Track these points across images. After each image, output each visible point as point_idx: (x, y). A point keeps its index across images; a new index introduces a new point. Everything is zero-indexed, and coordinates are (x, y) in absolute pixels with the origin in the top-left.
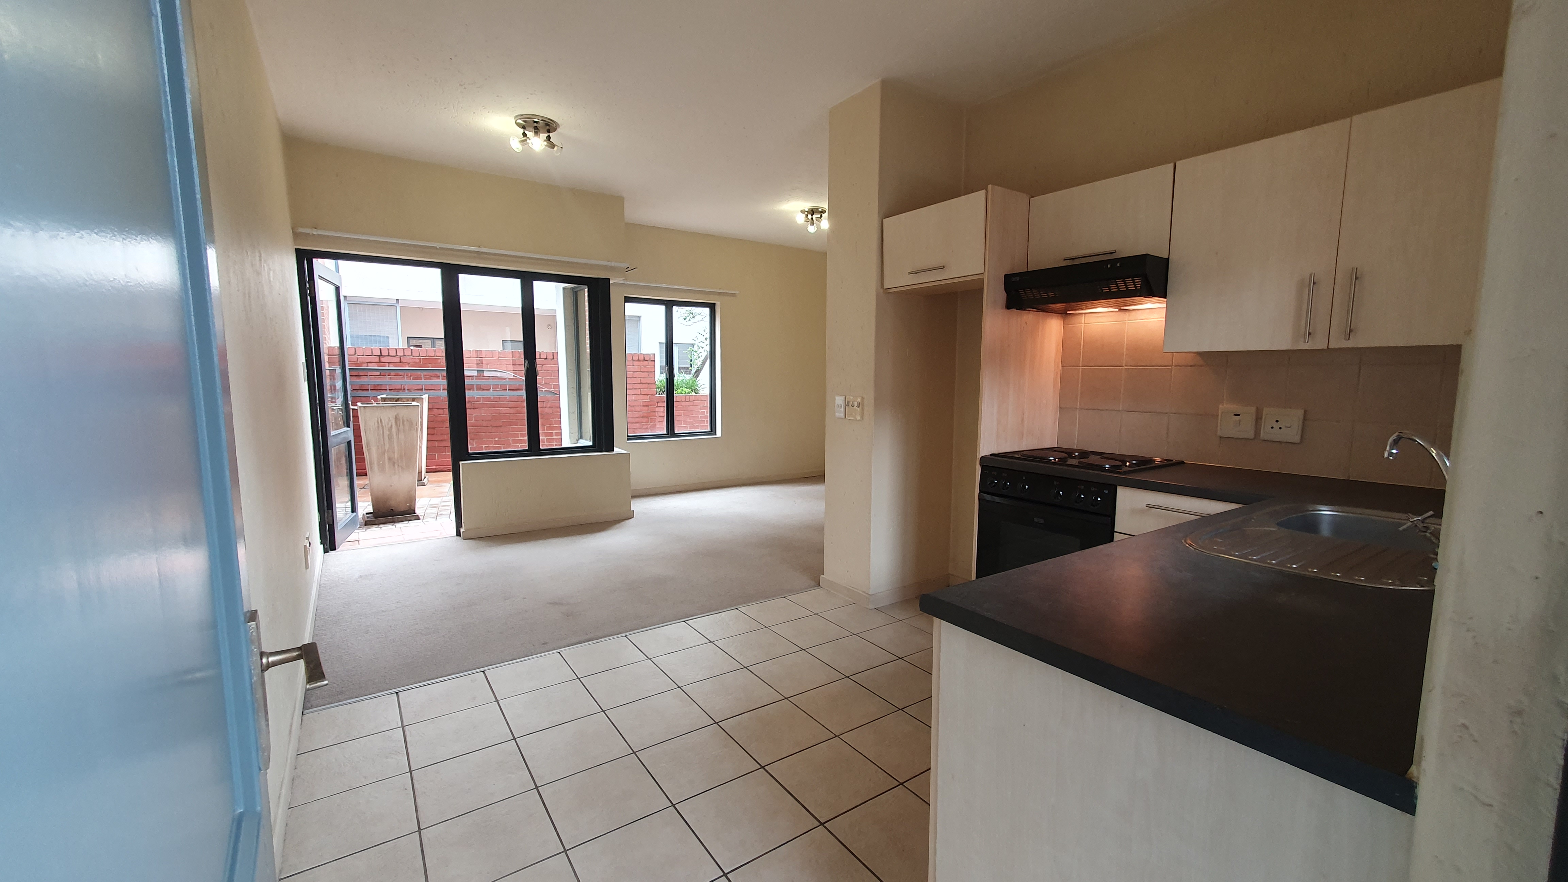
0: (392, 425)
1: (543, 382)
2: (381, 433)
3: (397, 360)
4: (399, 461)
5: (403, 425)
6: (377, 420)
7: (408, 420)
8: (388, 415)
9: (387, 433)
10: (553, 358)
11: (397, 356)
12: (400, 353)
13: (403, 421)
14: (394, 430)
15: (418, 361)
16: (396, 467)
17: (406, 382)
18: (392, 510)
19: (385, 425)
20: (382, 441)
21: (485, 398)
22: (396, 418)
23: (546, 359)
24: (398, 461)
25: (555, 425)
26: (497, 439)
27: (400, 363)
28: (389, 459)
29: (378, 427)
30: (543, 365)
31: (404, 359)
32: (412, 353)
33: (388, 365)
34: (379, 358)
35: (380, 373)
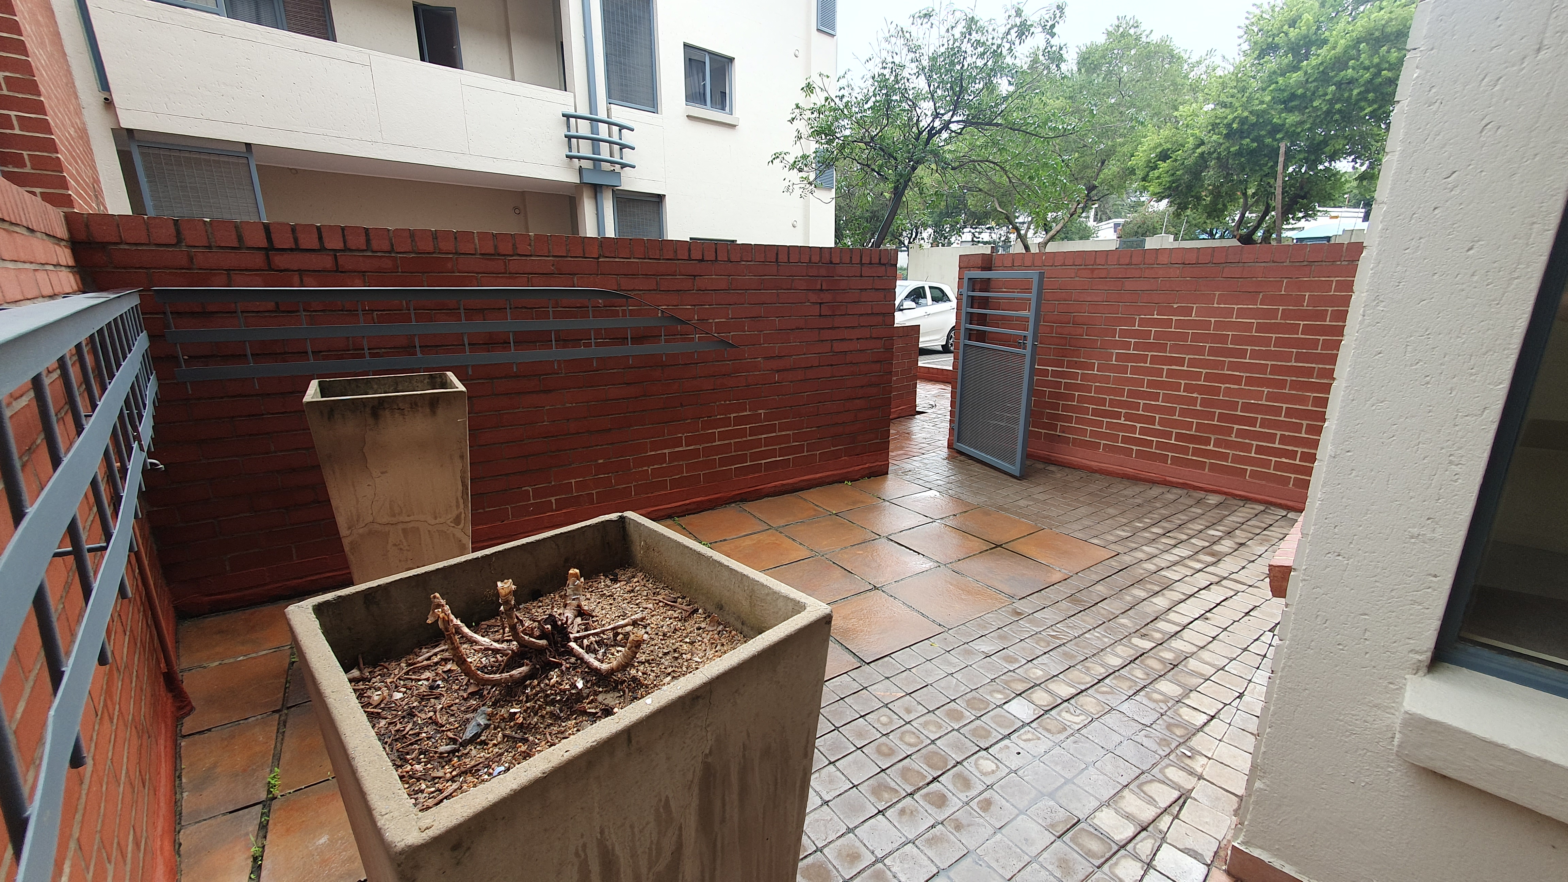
1: (696, 318)
3: (327, 262)
11: (322, 249)
23: (702, 260)
30: (695, 276)
31: (346, 260)
33: (296, 279)
34: (268, 257)
35: (277, 304)
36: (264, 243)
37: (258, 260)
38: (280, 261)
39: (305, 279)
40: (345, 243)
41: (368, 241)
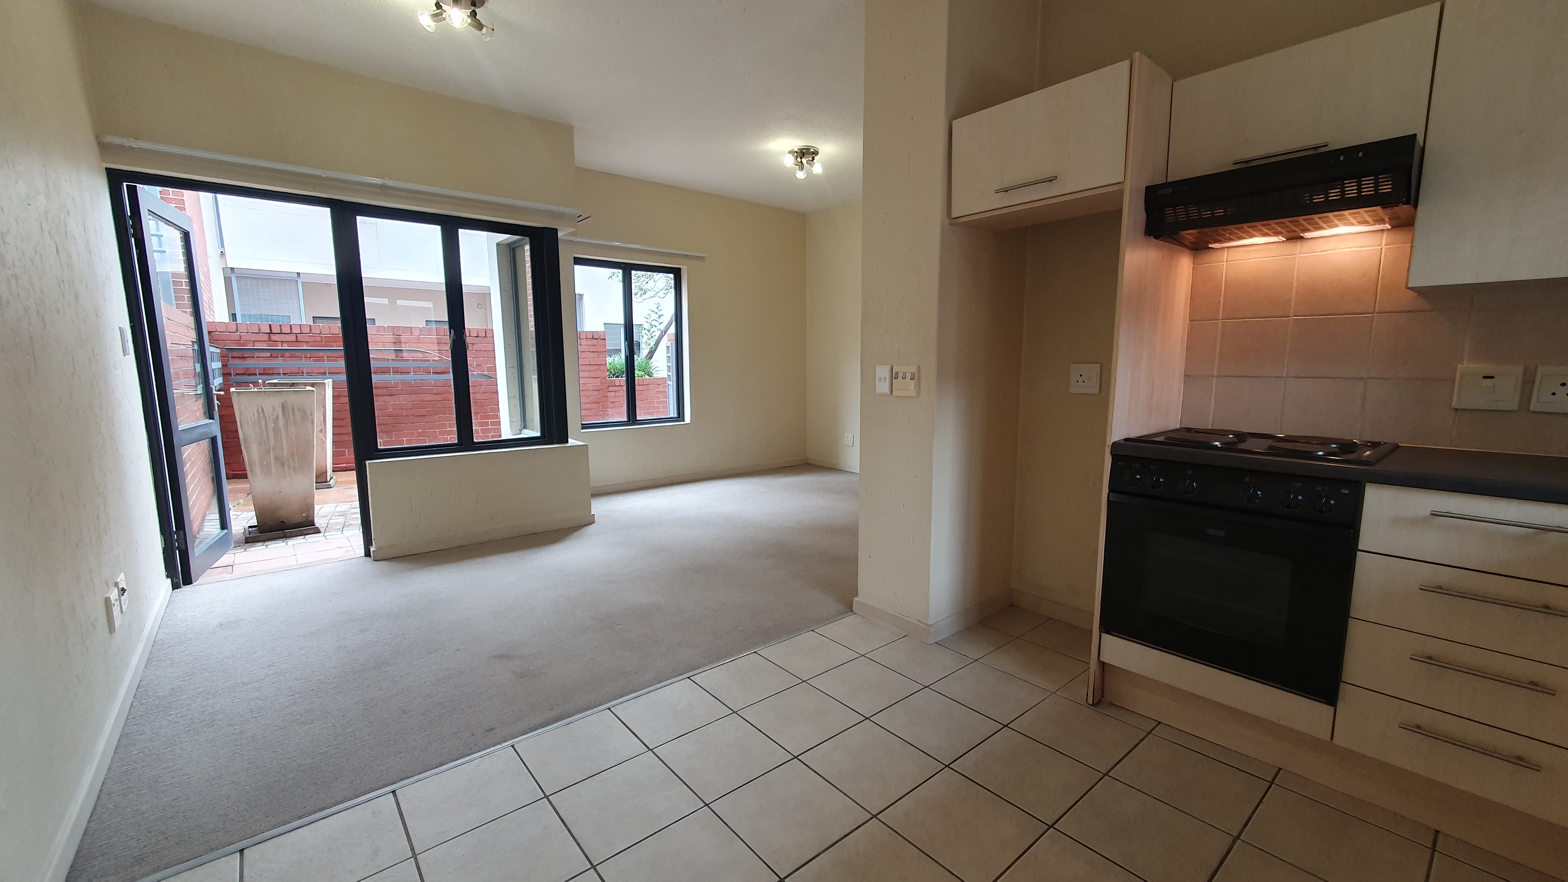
0: (278, 416)
1: (475, 364)
2: (264, 426)
3: (294, 339)
4: (290, 461)
5: (293, 414)
6: (256, 409)
7: (299, 409)
8: (272, 404)
9: (271, 426)
10: (486, 336)
11: (291, 333)
12: (296, 330)
13: (293, 410)
14: (281, 422)
15: (319, 339)
16: (287, 469)
17: (306, 364)
18: (283, 522)
19: (269, 416)
20: (266, 437)
21: (404, 383)
22: (283, 407)
23: (478, 337)
24: (288, 461)
25: (490, 414)
26: (420, 431)
27: (296, 342)
28: (276, 458)
29: (259, 418)
30: (474, 344)
31: (300, 337)
32: (311, 330)
33: (280, 345)
34: (269, 336)
35: (271, 354)
36: (269, 331)
37: (266, 337)
38: (274, 338)
39: (283, 345)
40: (301, 330)
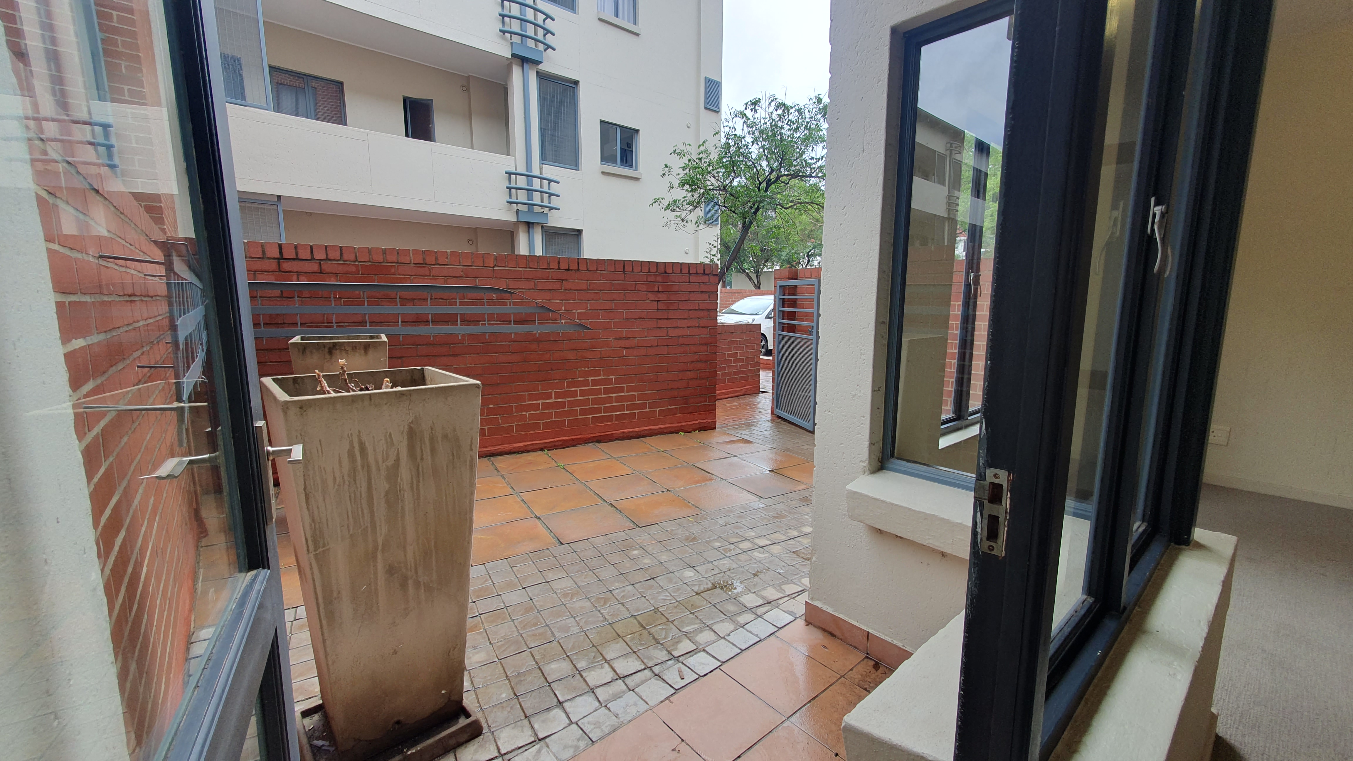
0: (398, 460)
1: (563, 308)
3: (314, 267)
5: (433, 450)
7: (445, 437)
9: (381, 485)
11: (312, 259)
12: (319, 255)
13: (432, 439)
14: (405, 473)
16: (411, 591)
18: (398, 722)
19: (377, 462)
22: (412, 434)
28: (391, 570)
36: (277, 255)
37: (274, 265)
38: (286, 266)
39: (300, 277)
40: (327, 254)
41: (341, 254)
